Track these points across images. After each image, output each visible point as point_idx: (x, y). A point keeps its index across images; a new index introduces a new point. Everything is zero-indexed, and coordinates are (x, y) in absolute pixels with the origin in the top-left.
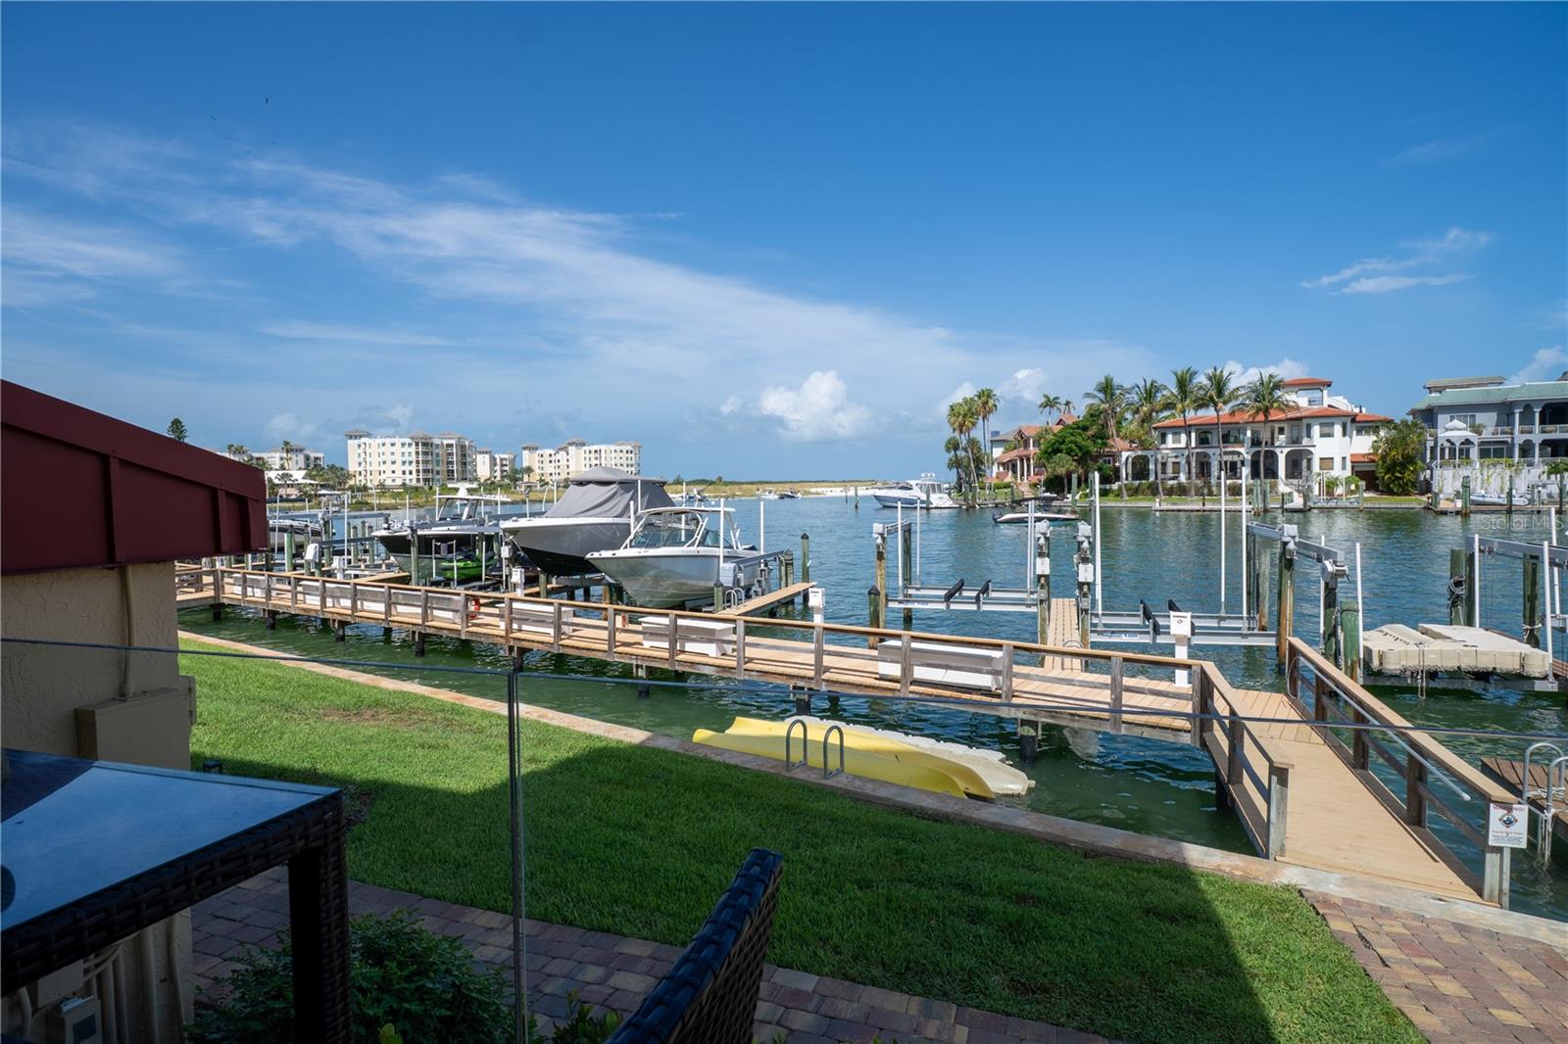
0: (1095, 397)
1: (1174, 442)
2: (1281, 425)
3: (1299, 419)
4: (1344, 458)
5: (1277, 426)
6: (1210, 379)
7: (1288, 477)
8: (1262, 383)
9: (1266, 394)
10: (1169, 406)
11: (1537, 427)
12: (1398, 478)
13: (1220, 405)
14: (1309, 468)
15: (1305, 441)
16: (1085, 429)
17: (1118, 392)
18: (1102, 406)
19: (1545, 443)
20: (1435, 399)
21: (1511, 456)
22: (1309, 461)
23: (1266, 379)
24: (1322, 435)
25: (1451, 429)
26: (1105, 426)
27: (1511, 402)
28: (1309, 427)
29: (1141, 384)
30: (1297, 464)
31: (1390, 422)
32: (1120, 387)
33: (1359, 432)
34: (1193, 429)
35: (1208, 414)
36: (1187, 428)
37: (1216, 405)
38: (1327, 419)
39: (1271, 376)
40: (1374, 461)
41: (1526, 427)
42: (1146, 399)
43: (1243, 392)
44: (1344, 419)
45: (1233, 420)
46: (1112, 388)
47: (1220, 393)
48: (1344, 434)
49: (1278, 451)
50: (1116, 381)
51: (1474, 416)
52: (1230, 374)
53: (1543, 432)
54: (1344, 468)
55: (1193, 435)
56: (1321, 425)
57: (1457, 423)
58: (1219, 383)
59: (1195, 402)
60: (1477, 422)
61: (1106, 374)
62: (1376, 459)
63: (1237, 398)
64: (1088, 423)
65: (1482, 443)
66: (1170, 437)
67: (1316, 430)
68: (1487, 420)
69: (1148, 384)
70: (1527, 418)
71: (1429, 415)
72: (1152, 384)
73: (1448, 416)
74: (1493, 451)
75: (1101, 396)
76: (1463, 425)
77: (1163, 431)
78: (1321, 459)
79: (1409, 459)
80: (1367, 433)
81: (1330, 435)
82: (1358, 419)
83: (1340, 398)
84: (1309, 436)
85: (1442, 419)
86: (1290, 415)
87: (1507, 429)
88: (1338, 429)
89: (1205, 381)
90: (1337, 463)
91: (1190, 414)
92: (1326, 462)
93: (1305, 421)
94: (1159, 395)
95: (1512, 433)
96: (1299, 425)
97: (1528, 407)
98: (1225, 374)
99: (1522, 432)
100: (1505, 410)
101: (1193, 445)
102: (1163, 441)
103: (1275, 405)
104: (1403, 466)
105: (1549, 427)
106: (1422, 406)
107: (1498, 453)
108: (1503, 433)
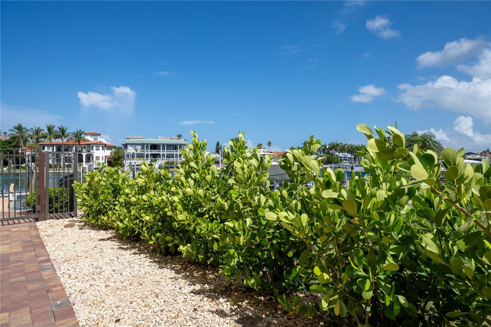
0: (14, 131)
1: (48, 150)
2: (85, 146)
3: (90, 144)
4: (103, 157)
5: (83, 146)
6: (60, 129)
7: (86, 162)
8: (78, 132)
9: (78, 136)
10: (45, 137)
11: (149, 150)
12: (117, 163)
13: (63, 138)
14: (93, 159)
15: (91, 151)
16: (10, 143)
17: (24, 130)
18: (17, 135)
19: (151, 154)
20: (127, 141)
21: (144, 157)
22: (93, 157)
23: (79, 131)
24: (96, 150)
25: (131, 150)
26: (18, 142)
27: (144, 144)
28: (92, 147)
29: (34, 128)
30: (89, 158)
31: (115, 147)
32: (25, 128)
33: (107, 150)
34: (55, 145)
35: (59, 141)
36: (52, 145)
37: (62, 138)
38: (98, 145)
39: (80, 130)
40: (111, 158)
41: (147, 150)
42: (36, 134)
43: (70, 134)
44: (103, 145)
45: (68, 143)
46: (21, 129)
47: (63, 134)
48: (103, 150)
49: (83, 154)
50: (23, 126)
51: (136, 147)
52: (67, 128)
53: (151, 151)
54: (103, 160)
55: (55, 147)
56: (96, 146)
57: (131, 148)
58: (63, 131)
59: (54, 136)
60: (137, 148)
61: (19, 123)
62: (111, 157)
63: (69, 136)
64: (11, 141)
65: (137, 154)
66: (46, 148)
67: (94, 148)
68: (139, 147)
69: (37, 129)
70: (147, 148)
71: (126, 146)
72: (38, 129)
73: (130, 146)
74: (140, 156)
75: (17, 131)
76: (133, 149)
77: (44, 146)
78: (96, 157)
79: (119, 158)
80: (109, 150)
81: (99, 150)
82: (107, 145)
83: (103, 139)
84: (92, 150)
85: (128, 146)
86: (87, 143)
87: (143, 150)
88: (101, 148)
89: (58, 130)
90: (101, 158)
91: (53, 140)
92: (98, 158)
93: (91, 145)
94: (41, 132)
95: (144, 151)
96: (90, 146)
97: (147, 145)
98: (65, 128)
99: (146, 151)
100: (143, 145)
101: (55, 151)
102: (44, 149)
103: (82, 139)
104: (118, 159)
105: (152, 150)
106: (124, 143)
107: (142, 157)
108: (142, 151)
